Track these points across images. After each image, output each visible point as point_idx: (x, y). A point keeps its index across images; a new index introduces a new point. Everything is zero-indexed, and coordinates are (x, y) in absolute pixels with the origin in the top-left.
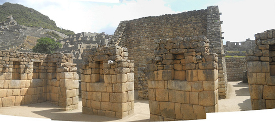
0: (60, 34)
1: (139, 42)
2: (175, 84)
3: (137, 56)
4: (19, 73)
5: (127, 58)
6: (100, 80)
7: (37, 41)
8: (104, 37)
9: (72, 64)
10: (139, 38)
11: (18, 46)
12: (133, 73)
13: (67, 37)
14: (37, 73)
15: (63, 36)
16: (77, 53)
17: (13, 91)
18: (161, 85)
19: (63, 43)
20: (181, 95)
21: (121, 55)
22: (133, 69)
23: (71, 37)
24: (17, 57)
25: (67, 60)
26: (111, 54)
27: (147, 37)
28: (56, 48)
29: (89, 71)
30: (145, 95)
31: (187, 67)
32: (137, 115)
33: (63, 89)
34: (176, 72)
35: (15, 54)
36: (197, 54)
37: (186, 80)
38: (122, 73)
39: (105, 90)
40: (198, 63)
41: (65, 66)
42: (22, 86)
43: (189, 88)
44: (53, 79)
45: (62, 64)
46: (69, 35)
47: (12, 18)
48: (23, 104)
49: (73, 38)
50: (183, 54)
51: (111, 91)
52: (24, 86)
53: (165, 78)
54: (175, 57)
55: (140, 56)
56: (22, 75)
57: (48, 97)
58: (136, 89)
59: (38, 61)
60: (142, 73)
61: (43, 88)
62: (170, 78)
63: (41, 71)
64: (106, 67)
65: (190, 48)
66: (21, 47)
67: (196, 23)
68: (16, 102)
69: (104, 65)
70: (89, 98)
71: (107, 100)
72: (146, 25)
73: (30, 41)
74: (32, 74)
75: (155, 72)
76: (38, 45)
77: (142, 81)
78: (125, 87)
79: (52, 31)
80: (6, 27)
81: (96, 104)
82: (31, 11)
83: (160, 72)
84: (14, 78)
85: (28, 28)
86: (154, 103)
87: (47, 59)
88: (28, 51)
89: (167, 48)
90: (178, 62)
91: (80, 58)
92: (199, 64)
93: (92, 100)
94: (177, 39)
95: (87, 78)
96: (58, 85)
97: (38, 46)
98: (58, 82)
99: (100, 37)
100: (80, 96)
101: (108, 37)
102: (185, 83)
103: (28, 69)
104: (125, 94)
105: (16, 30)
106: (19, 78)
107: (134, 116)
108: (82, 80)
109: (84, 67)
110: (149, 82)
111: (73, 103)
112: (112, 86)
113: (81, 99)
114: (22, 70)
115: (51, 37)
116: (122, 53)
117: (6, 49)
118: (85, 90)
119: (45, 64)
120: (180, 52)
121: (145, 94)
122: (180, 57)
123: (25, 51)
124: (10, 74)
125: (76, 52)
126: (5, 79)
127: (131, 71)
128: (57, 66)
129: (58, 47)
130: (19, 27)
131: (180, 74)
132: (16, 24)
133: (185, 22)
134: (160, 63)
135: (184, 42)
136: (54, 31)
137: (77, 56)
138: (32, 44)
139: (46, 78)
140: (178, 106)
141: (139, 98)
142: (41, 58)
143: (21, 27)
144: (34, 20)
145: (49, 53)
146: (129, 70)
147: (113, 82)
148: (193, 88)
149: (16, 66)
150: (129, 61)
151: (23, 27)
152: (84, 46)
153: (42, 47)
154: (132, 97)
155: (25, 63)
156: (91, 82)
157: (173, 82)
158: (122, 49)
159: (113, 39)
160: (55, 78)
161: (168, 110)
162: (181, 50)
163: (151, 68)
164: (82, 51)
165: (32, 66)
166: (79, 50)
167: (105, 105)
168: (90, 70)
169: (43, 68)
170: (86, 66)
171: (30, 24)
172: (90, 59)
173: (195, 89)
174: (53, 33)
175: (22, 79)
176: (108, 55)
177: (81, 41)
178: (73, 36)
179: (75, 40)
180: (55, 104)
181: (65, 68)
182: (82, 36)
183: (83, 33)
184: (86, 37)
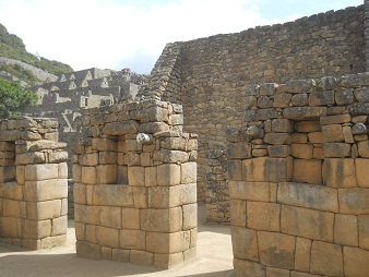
0: (36, 72)
1: (210, 90)
2: (297, 192)
3: (206, 123)
5: (181, 128)
6: (118, 179)
8: (128, 78)
9: (54, 143)
10: (210, 83)
12: (195, 164)
13: (54, 78)
15: (42, 75)
18: (260, 192)
19: (41, 93)
20: (313, 221)
21: (166, 122)
22: (194, 153)
25: (43, 135)
26: (145, 120)
27: (227, 80)
29: (92, 159)
30: (222, 214)
31: (329, 152)
32: (204, 260)
33: (31, 200)
34: (298, 163)
36: (354, 120)
37: (323, 183)
38: (168, 163)
39: (130, 202)
40: (356, 142)
41: (36, 149)
43: (332, 204)
44: (6, 181)
45: (30, 145)
49: (69, 82)
50: (316, 120)
51: (144, 205)
53: (272, 177)
54: (296, 126)
55: (210, 125)
58: (201, 201)
60: (215, 162)
62: (283, 177)
64: (132, 148)
65: (335, 105)
67: (333, 44)
69: (129, 145)
70: (93, 219)
71: (135, 225)
72: (226, 52)
75: (247, 163)
77: (216, 182)
78: (175, 196)
79: (13, 62)
81: (108, 235)
83: (260, 162)
86: (244, 232)
89: (275, 105)
90: (303, 138)
92: (360, 144)
93: (98, 224)
94: (300, 84)
95: (88, 174)
96: (19, 196)
98: (19, 190)
99: (119, 80)
100: (71, 216)
101: (137, 79)
102: (323, 191)
104: (175, 211)
108: (75, 178)
109: (80, 148)
110: (231, 184)
111: (55, 232)
112: (147, 194)
113: (73, 222)
115: (10, 78)
116: (170, 116)
118: (83, 201)
120: (308, 115)
121: (223, 211)
122: (309, 127)
127: (191, 160)
128: (18, 149)
131: (309, 169)
133: (305, 42)
134: (258, 141)
135: (319, 89)
136: (19, 62)
140: (303, 245)
141: (207, 222)
146: (186, 156)
147: (147, 185)
148: (343, 206)
150: (187, 135)
154: (193, 220)
156: (97, 184)
157: (292, 187)
158: (171, 107)
159: (148, 84)
160: (14, 180)
161: (277, 252)
162: (311, 111)
163: (238, 153)
167: (130, 237)
168: (95, 155)
170: (86, 145)
172: (95, 131)
173: (350, 207)
174: (17, 67)
176: (138, 121)
177: (89, 88)
178: (68, 75)
179: (72, 87)
180: (13, 243)
181: (38, 154)
182: (89, 77)
183: (92, 70)
184: (101, 80)
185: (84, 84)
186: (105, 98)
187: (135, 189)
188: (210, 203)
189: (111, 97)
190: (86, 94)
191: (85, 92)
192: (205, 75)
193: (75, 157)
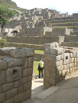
8: (48, 11)
16: (31, 23)
23: (27, 12)
49: (28, 13)
91: (33, 27)
136: (15, 9)
152: (37, 18)
164: (35, 22)
166: (33, 21)
177: (35, 14)
179: (30, 14)
182: (35, 11)
183: (36, 9)
184: (39, 11)
186: (40, 17)
189: (42, 17)
190: (34, 16)
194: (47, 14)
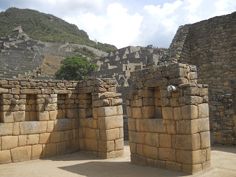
0: (96, 51)
1: (211, 55)
3: (209, 77)
4: (36, 111)
5: (196, 81)
6: (156, 115)
7: (61, 63)
8: (152, 51)
9: (115, 94)
10: (211, 50)
11: (32, 72)
12: (207, 105)
13: (106, 55)
14: (64, 111)
15: (99, 53)
16: (122, 78)
17: (28, 138)
19: (99, 63)
21: (186, 77)
22: (206, 97)
23: (112, 55)
24: (32, 87)
25: (107, 89)
26: (171, 76)
27: (223, 47)
28: (91, 71)
29: (138, 103)
30: (225, 139)
32: (217, 170)
33: (102, 129)
35: (28, 84)
38: (189, 104)
39: (164, 130)
41: (104, 97)
42: (41, 130)
44: (87, 117)
45: (100, 95)
46: (109, 52)
47: (21, 31)
48: (44, 156)
49: (115, 56)
51: (174, 132)
52: (45, 129)
55: (212, 78)
56: (41, 114)
57: (81, 145)
58: (211, 130)
59: (64, 91)
60: (219, 103)
61: (74, 131)
63: (69, 106)
64: (165, 95)
66: (37, 73)
68: (34, 155)
69: (162, 93)
70: (140, 141)
71: (168, 145)
72: (221, 28)
73: (50, 62)
74: (56, 112)
76: (63, 68)
77: (220, 117)
78: (195, 126)
79: (82, 46)
80: (13, 44)
81: (151, 151)
82: (49, 19)
84: (29, 119)
85: (47, 44)
87: (77, 88)
88: (48, 78)
91: (126, 85)
93: (144, 144)
95: (137, 112)
96: (95, 126)
97: (63, 70)
98: (95, 122)
99: (146, 53)
100: (126, 138)
101: (157, 51)
103: (49, 105)
104: (195, 136)
105: (29, 48)
106: (37, 119)
107: (211, 172)
108: (129, 115)
109: (131, 97)
112: (175, 125)
113: (128, 142)
114: (40, 107)
115: (81, 56)
116: (189, 74)
117: (15, 77)
118: (134, 129)
119: (75, 96)
121: (225, 137)
123: (43, 78)
124: (22, 114)
125: (120, 76)
126: (15, 121)
127: (204, 102)
128: (93, 98)
129: (92, 70)
130: (32, 43)
132: (27, 38)
136: (85, 46)
137: (121, 81)
138: (53, 67)
139: (78, 117)
141: (216, 145)
142: (68, 87)
143: (36, 43)
144: (56, 32)
145: (80, 79)
146: (201, 99)
147: (176, 119)
149: (31, 101)
150: (201, 85)
151: (39, 42)
152: (132, 66)
153: (69, 72)
154: (208, 143)
155: (44, 96)
156: (142, 118)
158: (189, 67)
160: (91, 116)
164: (128, 75)
165: (56, 100)
166: (124, 73)
167: (165, 153)
168: (140, 100)
169: (72, 101)
170: (134, 94)
171: (50, 37)
172: (140, 85)
175: (40, 119)
176: (167, 78)
177: (127, 59)
178: (114, 52)
179: (117, 59)
180: (92, 154)
181: (105, 100)
182: (127, 52)
183: (129, 48)
184: (134, 53)
185: (124, 57)
186: (138, 64)
187: (167, 122)
188: (216, 131)
189: (141, 64)
190: (126, 63)
191: (125, 61)
192: (207, 45)
193: (128, 102)
194: (150, 58)
